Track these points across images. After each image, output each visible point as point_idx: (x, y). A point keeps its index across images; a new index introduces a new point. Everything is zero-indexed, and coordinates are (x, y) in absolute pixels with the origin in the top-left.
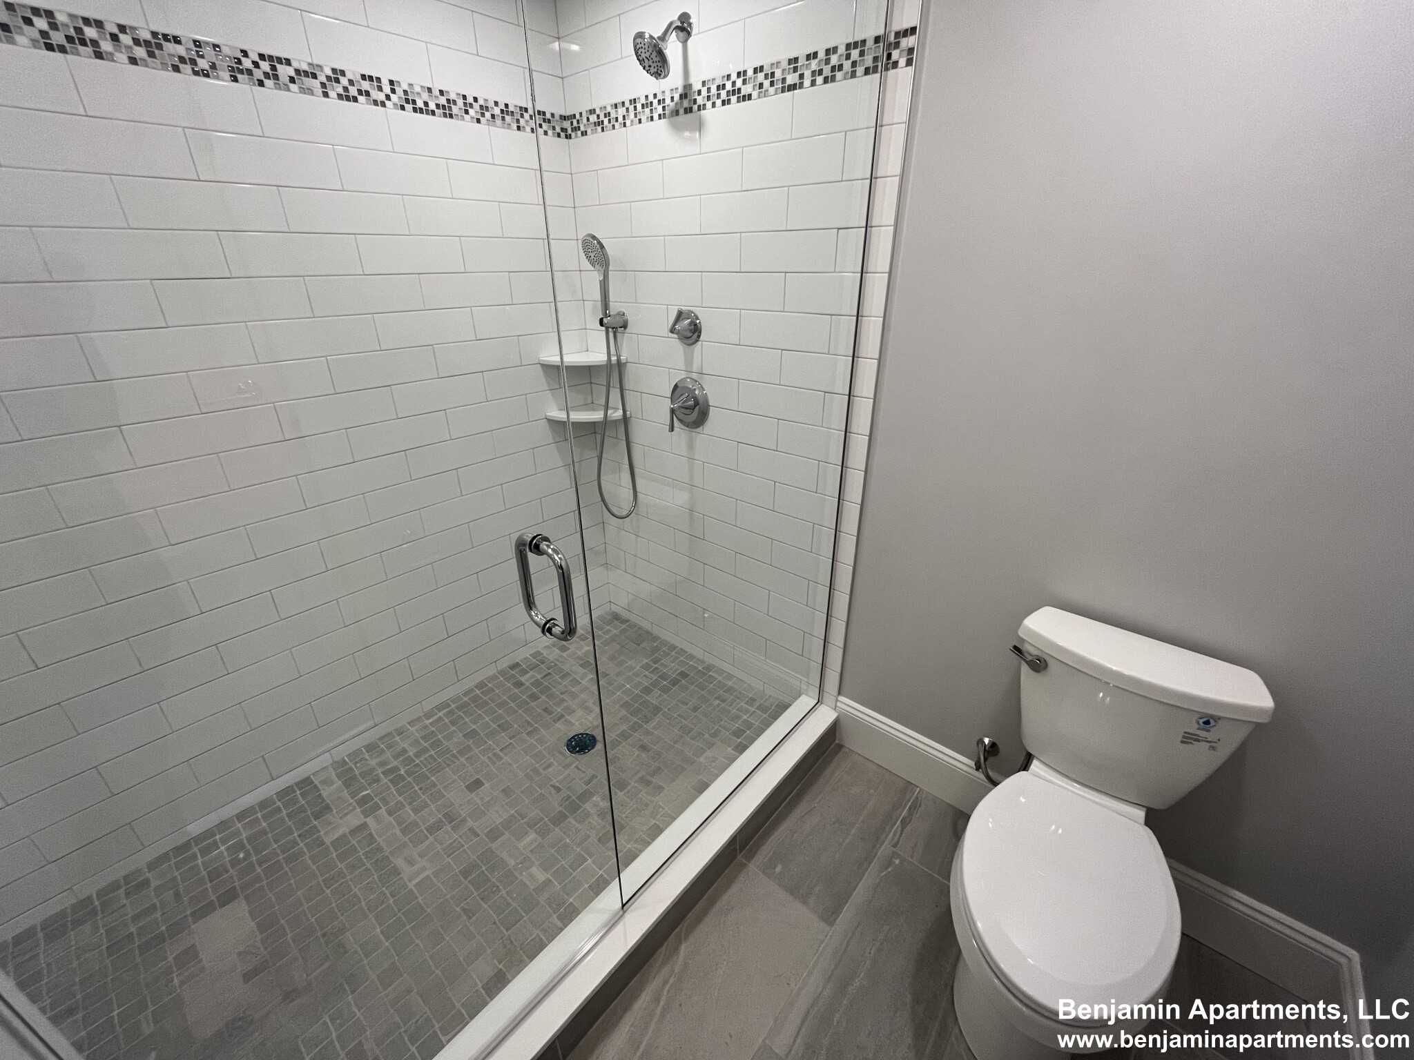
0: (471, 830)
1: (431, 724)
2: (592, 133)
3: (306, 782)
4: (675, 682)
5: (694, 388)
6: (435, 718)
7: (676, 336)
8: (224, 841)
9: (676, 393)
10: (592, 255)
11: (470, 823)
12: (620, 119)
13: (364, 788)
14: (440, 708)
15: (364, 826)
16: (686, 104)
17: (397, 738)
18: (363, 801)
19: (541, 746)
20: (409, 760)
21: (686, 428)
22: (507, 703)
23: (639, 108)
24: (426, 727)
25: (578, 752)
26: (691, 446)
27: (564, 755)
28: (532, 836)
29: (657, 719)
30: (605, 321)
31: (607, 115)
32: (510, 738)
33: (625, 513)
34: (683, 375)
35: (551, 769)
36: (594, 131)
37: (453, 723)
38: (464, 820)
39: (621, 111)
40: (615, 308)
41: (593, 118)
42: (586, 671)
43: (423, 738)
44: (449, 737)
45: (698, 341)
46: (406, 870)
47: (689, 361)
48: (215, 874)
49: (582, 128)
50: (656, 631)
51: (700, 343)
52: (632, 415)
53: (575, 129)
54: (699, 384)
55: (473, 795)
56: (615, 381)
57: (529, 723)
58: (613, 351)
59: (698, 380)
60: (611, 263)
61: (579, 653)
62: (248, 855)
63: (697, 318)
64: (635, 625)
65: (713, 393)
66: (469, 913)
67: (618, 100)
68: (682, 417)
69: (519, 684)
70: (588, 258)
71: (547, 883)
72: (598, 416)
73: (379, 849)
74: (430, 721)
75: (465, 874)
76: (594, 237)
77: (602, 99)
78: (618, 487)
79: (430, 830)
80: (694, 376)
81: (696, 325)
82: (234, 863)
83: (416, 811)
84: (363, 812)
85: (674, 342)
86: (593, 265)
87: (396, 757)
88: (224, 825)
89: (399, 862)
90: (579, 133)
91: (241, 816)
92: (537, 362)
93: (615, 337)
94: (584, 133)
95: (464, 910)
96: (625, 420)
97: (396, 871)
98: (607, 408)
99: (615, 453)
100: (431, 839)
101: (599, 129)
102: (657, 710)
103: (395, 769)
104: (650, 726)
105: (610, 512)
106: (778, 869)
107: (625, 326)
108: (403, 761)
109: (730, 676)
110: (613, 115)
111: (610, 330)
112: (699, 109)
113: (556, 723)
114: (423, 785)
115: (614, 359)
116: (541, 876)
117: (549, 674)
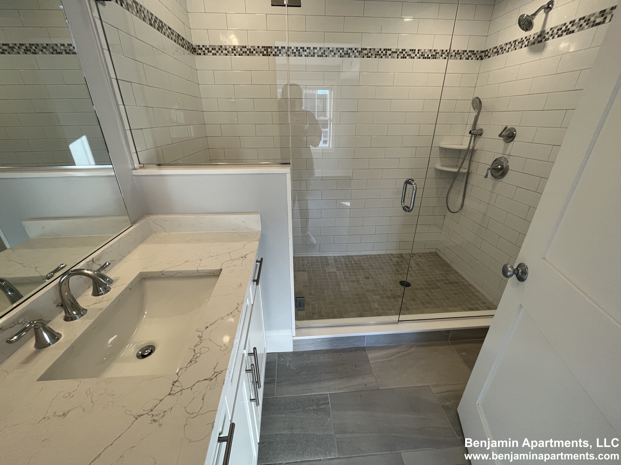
0: (362, 287)
1: (361, 258)
2: (493, 56)
3: (326, 257)
4: (451, 283)
5: (504, 162)
6: (363, 257)
7: (502, 138)
8: (306, 260)
9: (495, 163)
10: (475, 105)
11: (362, 285)
12: (507, 49)
13: (338, 265)
14: (365, 256)
15: (336, 272)
16: (540, 39)
17: (351, 258)
18: (337, 267)
19: (391, 278)
20: (352, 264)
21: (494, 178)
22: (385, 263)
23: (516, 44)
24: (359, 258)
25: (403, 285)
26: (494, 187)
27: (397, 284)
28: (378, 297)
29: (437, 290)
30: (472, 132)
31: (502, 48)
32: (382, 272)
33: (456, 210)
34: (500, 156)
35: (391, 285)
36: (494, 56)
37: (367, 261)
38: (361, 284)
39: (509, 46)
40: (478, 127)
41: (495, 50)
42: (416, 266)
43: (357, 261)
44: (364, 264)
45: (512, 141)
46: (342, 286)
47: (505, 149)
48: (303, 265)
49: (489, 55)
50: (452, 265)
51: (513, 142)
52: (472, 172)
53: (486, 56)
54: (507, 160)
55: (366, 280)
56: (468, 157)
57: (390, 271)
58: (472, 145)
59: (507, 159)
60: (482, 109)
61: (417, 260)
62: (310, 265)
63: (515, 131)
64: (444, 260)
65: (512, 164)
66: (354, 303)
67: (508, 41)
68: (493, 173)
69: (391, 260)
70: (473, 107)
71: (377, 309)
72: (455, 170)
73: (338, 279)
74: (361, 257)
75: (357, 295)
76: (478, 98)
77: (501, 41)
78: (455, 200)
79: (352, 281)
80: (505, 156)
81: (513, 134)
82: (307, 265)
83: (349, 275)
84: (337, 269)
85: (501, 140)
86: (474, 110)
87: (349, 262)
88: (307, 257)
89: (341, 284)
90: (487, 57)
91: (311, 257)
92: (439, 146)
93: (475, 139)
94: (489, 57)
95: (353, 301)
96: (468, 173)
97: (340, 285)
98: (460, 167)
99: (459, 186)
100: (351, 283)
101: (496, 54)
102: (439, 287)
103: (348, 264)
104: (433, 291)
105: (449, 210)
106: (464, 353)
107: (481, 135)
108: (350, 263)
109: (478, 292)
110: (504, 48)
111: (473, 136)
112: (545, 40)
113: (399, 275)
114: (353, 271)
115: (471, 148)
116: (377, 306)
117: (403, 261)
